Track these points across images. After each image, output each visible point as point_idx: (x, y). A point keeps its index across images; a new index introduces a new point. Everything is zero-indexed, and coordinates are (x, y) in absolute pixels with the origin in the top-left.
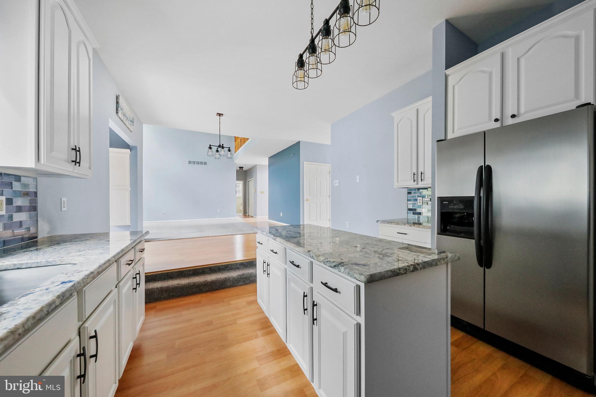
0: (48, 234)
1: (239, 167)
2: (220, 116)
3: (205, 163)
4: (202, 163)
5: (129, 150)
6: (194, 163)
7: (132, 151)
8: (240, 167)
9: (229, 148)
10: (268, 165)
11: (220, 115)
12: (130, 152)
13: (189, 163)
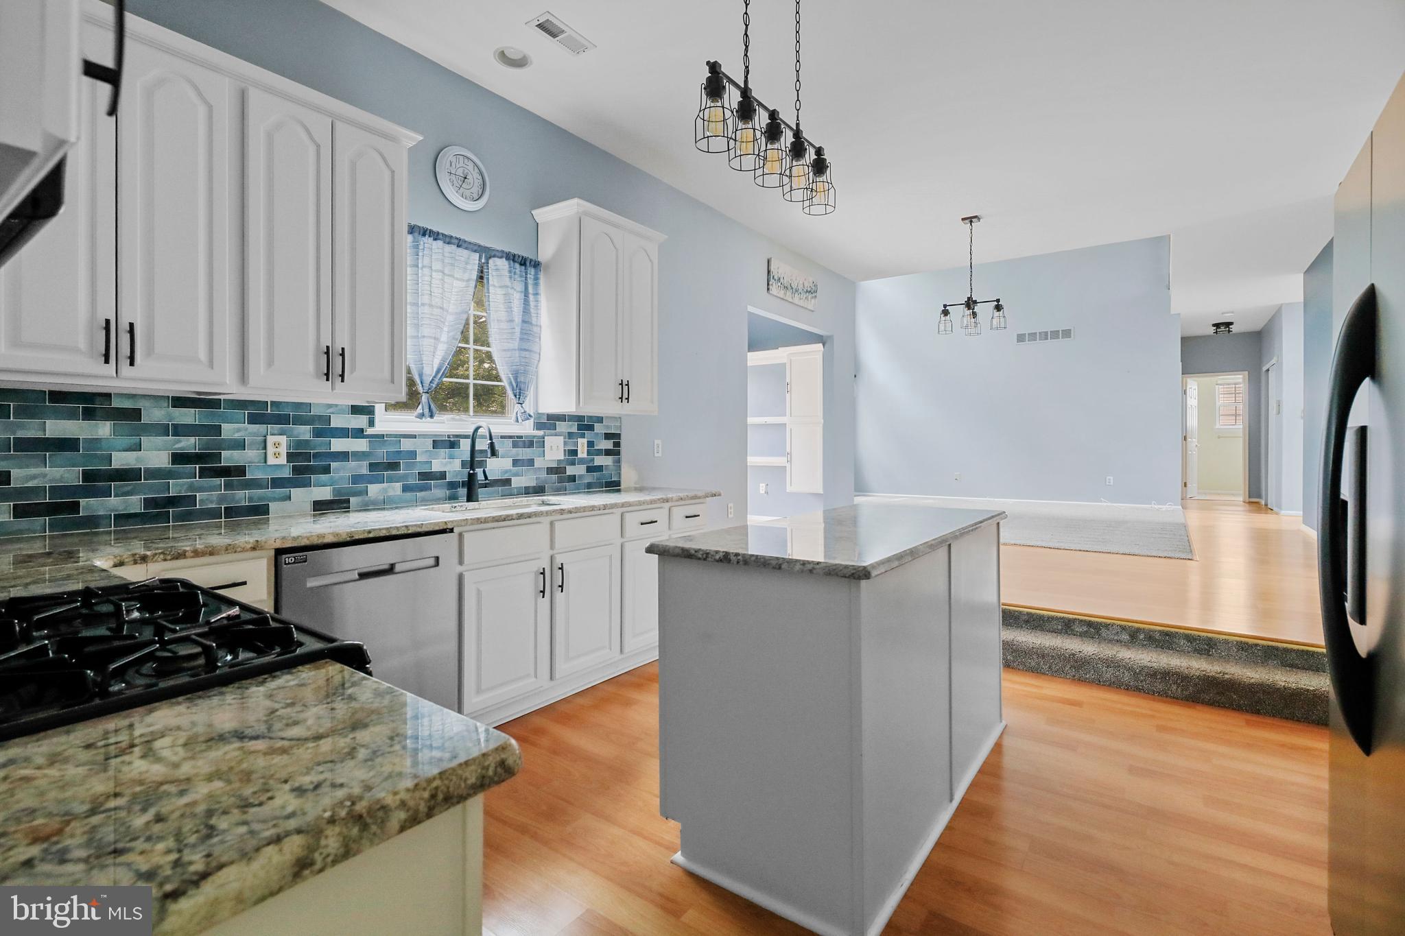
0: (635, 483)
1: (1214, 325)
2: (971, 222)
3: (1067, 333)
4: (1055, 334)
5: (821, 345)
6: (1033, 336)
7: (826, 346)
8: (1217, 325)
9: (998, 301)
10: (1303, 301)
11: (970, 220)
12: (822, 349)
13: (1019, 341)
